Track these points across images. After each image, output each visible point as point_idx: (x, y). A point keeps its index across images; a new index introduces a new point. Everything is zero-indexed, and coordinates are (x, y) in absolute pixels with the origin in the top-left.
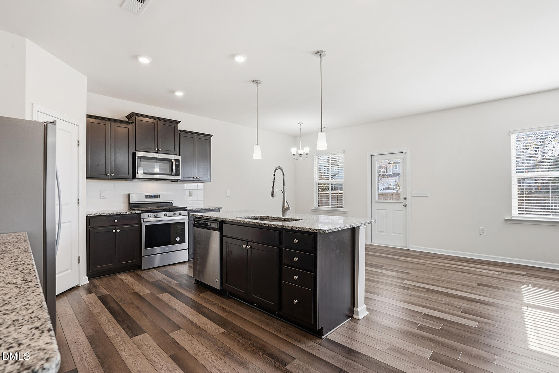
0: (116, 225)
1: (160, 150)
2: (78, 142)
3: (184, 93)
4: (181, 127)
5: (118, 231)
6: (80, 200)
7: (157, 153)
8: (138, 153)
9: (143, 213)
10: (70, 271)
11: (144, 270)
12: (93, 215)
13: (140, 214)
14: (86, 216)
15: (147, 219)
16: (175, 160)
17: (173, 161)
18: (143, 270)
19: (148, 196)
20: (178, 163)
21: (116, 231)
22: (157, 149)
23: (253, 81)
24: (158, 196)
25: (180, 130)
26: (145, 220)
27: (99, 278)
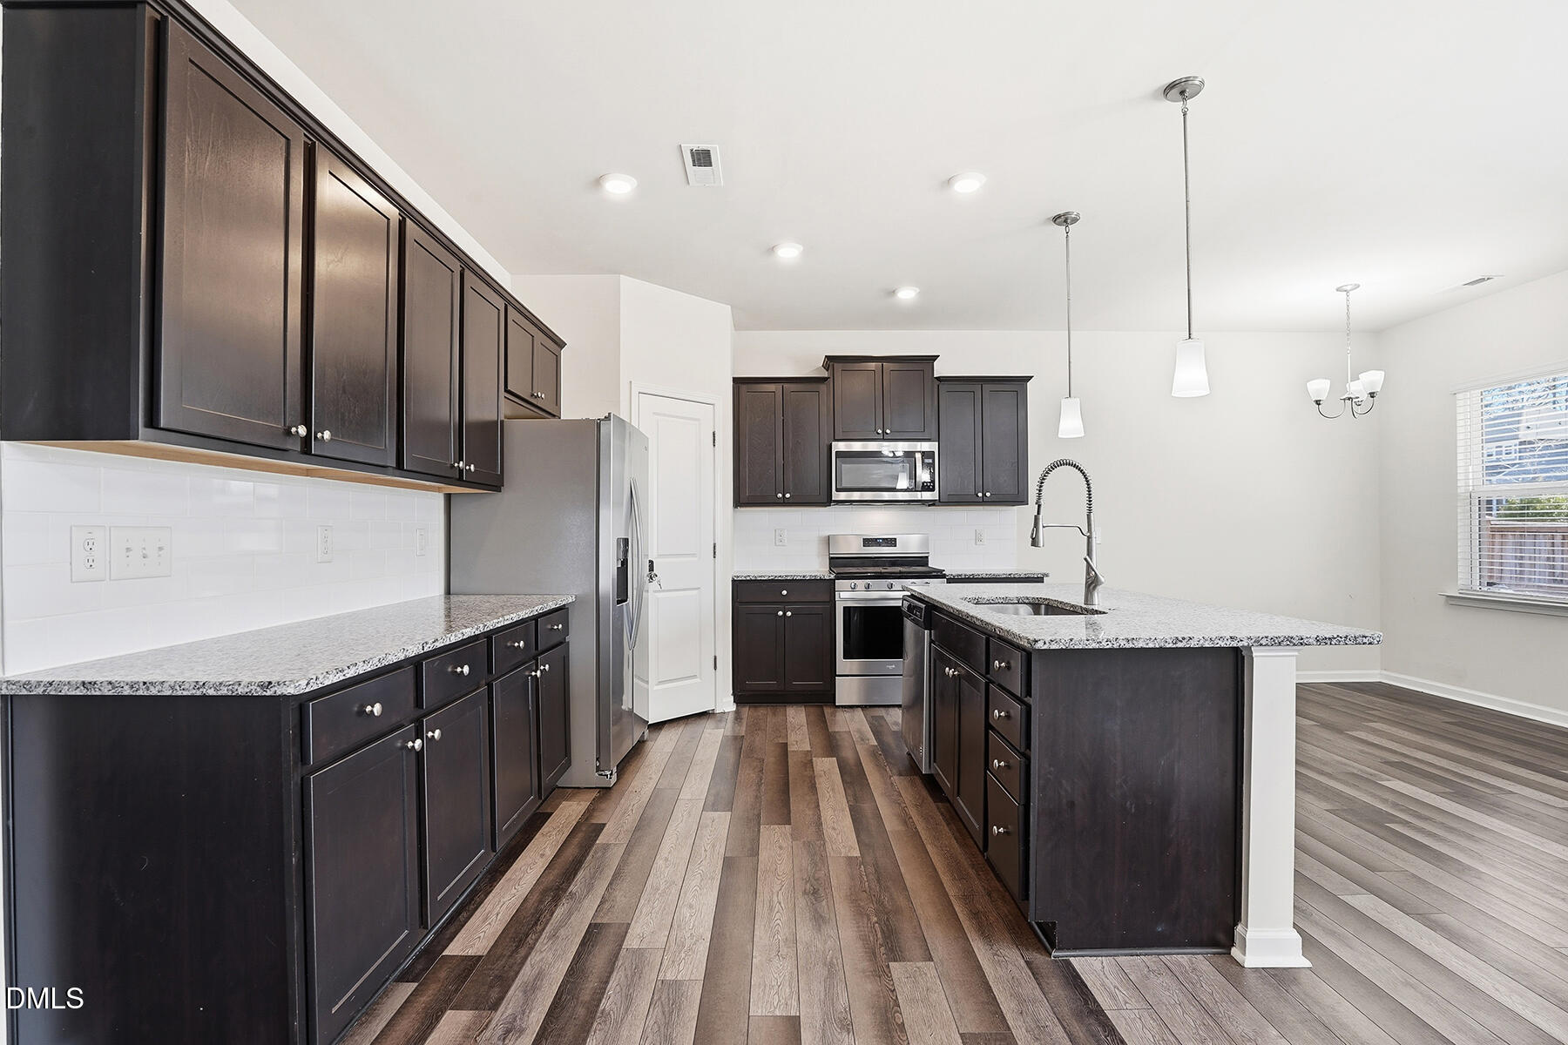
0: (784, 603)
1: (888, 431)
2: (714, 434)
3: (918, 290)
4: (940, 369)
5: (789, 614)
6: (717, 548)
7: (884, 440)
8: (836, 446)
9: (841, 577)
10: (698, 680)
11: (842, 706)
12: (743, 578)
13: (834, 580)
14: (731, 579)
15: (849, 594)
16: (923, 453)
17: (918, 456)
18: (839, 707)
19: (868, 542)
20: (930, 461)
21: (785, 614)
22: (880, 431)
23: (1056, 219)
24: (892, 542)
25: (938, 378)
26: (843, 595)
27: (755, 707)
